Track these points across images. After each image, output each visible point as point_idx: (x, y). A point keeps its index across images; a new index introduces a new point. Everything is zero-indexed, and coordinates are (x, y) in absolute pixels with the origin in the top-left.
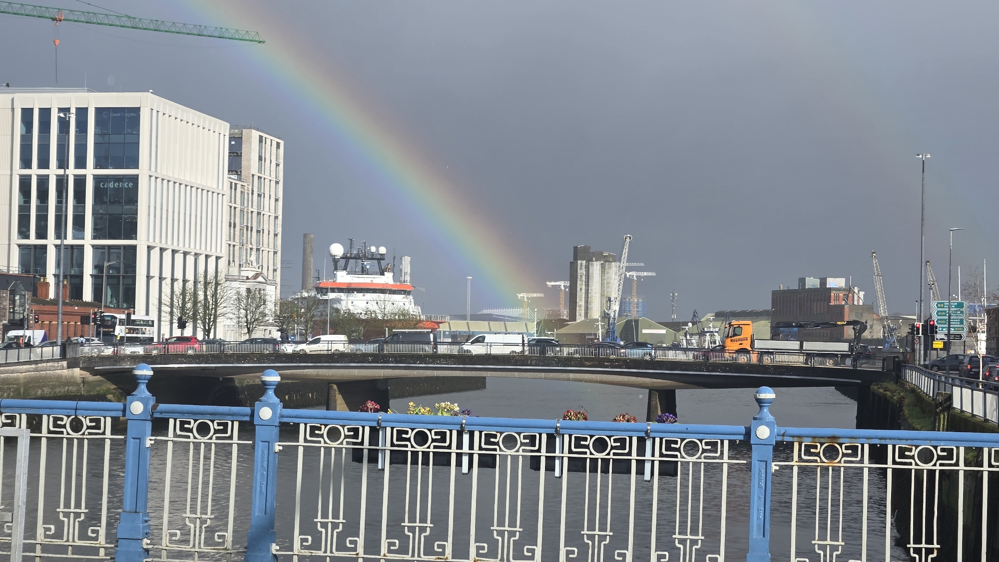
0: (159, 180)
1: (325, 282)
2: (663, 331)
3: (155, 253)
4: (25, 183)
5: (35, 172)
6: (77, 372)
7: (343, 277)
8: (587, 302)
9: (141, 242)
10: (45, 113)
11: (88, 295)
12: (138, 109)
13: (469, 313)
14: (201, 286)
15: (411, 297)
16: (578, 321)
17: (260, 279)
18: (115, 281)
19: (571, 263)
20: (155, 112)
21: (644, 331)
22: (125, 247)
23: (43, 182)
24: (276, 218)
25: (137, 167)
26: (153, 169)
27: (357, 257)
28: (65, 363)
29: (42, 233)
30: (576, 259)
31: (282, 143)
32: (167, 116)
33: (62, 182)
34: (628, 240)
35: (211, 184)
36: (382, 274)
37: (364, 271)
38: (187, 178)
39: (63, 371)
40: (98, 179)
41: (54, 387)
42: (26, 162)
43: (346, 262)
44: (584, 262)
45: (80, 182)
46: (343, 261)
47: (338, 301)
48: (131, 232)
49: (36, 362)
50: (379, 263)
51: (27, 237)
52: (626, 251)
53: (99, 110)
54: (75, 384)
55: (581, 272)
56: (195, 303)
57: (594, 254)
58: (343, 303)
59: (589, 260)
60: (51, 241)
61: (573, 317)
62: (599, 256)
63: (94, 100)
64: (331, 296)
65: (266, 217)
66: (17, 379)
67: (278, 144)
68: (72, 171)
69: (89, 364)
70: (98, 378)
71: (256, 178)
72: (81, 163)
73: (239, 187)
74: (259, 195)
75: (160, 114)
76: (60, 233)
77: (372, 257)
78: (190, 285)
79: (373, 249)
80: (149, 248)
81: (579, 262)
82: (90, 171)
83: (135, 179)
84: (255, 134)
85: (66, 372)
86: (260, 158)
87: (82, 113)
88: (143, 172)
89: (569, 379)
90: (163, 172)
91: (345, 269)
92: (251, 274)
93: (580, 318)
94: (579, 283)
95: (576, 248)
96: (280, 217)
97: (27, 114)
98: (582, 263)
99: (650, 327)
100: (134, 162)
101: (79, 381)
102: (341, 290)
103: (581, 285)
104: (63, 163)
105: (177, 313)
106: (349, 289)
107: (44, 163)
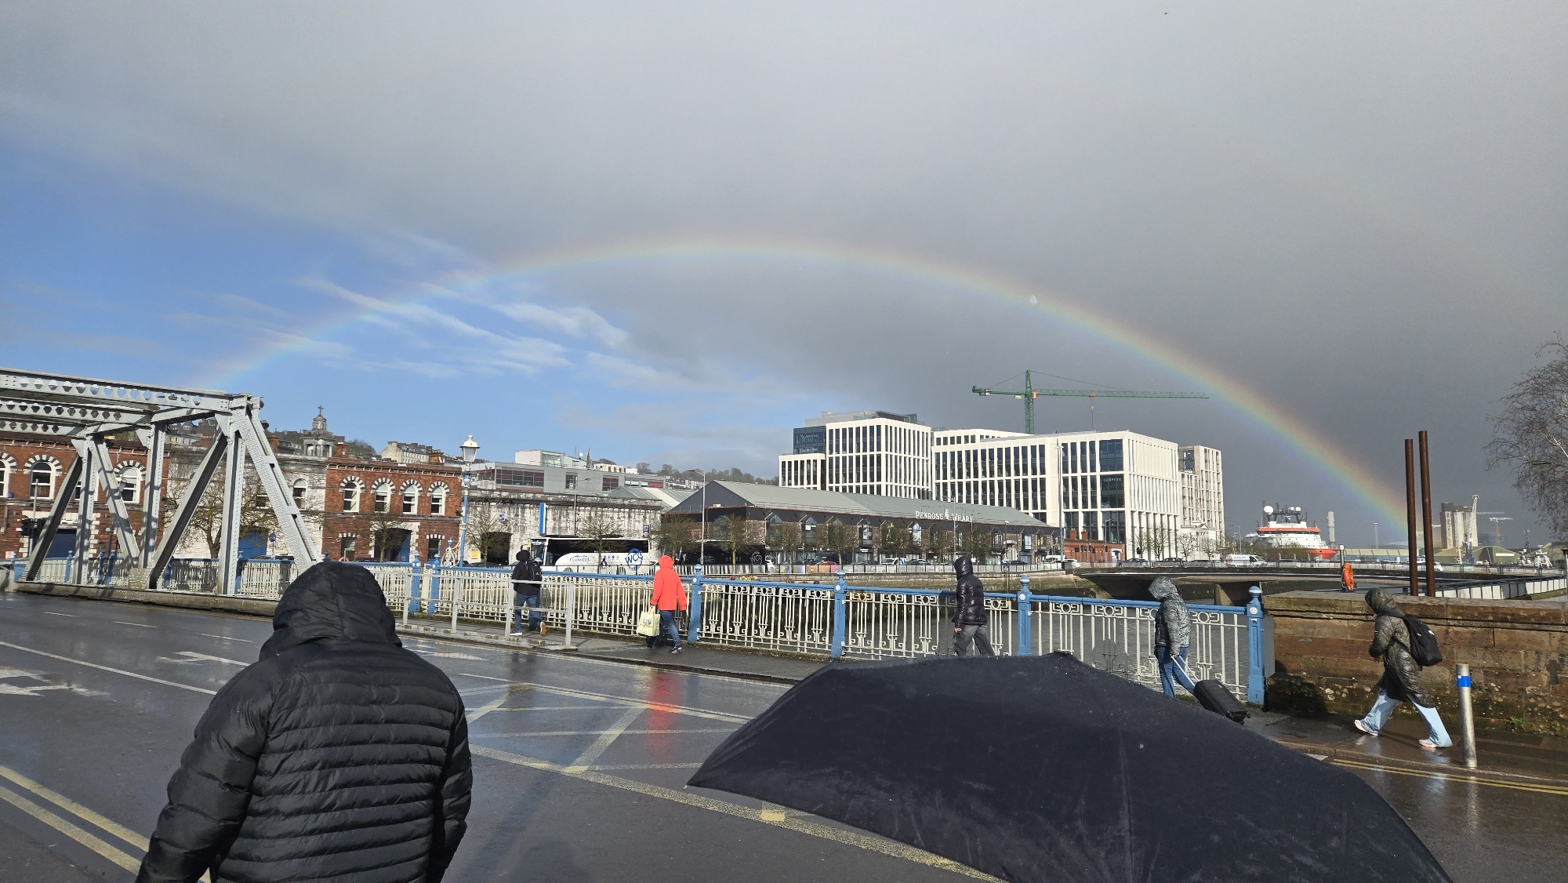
0: (1136, 476)
1: (1262, 528)
2: (1513, 555)
3: (1136, 515)
4: (1066, 480)
5: (1070, 475)
6: (1071, 576)
7: (1273, 525)
8: (1454, 537)
9: (1127, 509)
10: (1074, 445)
11: (1101, 537)
12: (1121, 440)
13: (1377, 544)
14: (1152, 531)
15: (1319, 536)
16: (1449, 548)
17: (1204, 527)
18: (1114, 530)
19: (1441, 513)
20: (1131, 441)
21: (1497, 555)
22: (1119, 512)
23: (1074, 480)
24: (1219, 493)
25: (1123, 470)
26: (1132, 470)
27: (1282, 514)
28: (1064, 572)
29: (1075, 505)
30: (1443, 511)
31: (1220, 452)
32: (1142, 443)
33: (1084, 479)
34: (1476, 498)
35: (1169, 477)
36: (1299, 523)
37: (1287, 521)
38: (1153, 474)
39: (1063, 575)
40: (1102, 477)
41: (1058, 584)
42: (1066, 471)
43: (1275, 516)
44: (1450, 513)
45: (1093, 479)
46: (1273, 516)
47: (1272, 538)
48: (1121, 504)
49: (1047, 571)
50: (1297, 517)
51: (1068, 508)
52: (1475, 505)
53: (1101, 442)
54: (1071, 582)
55: (1448, 518)
56: (1148, 540)
57: (1457, 508)
58: (1275, 540)
59: (1453, 512)
60: (1080, 510)
61: (1445, 546)
62: (1461, 509)
63: (1098, 437)
64: (1266, 536)
65: (1212, 493)
66: (1038, 579)
67: (1217, 453)
68: (1089, 474)
69: (1078, 572)
70: (1085, 579)
71: (1204, 472)
72: (1093, 469)
73: (1193, 478)
74: (1207, 481)
75: (1135, 442)
76: (1085, 505)
77: (1292, 513)
78: (1144, 530)
79: (1292, 509)
80: (1132, 512)
81: (1446, 513)
82: (1098, 473)
83: (1121, 476)
84: (1202, 448)
85: (1065, 576)
86: (1206, 461)
87: (1092, 444)
88: (1125, 472)
89: (1366, 583)
90: (1139, 472)
91: (1275, 520)
92: (1198, 525)
93: (1450, 546)
94: (1447, 525)
95: (1443, 504)
96: (1222, 493)
97: (1065, 445)
98: (1448, 513)
99: (1501, 552)
100: (1121, 468)
101: (1073, 581)
102: (1273, 532)
103: (1449, 527)
104: (1084, 470)
105: (1137, 546)
106: (1278, 532)
107: (1074, 470)
